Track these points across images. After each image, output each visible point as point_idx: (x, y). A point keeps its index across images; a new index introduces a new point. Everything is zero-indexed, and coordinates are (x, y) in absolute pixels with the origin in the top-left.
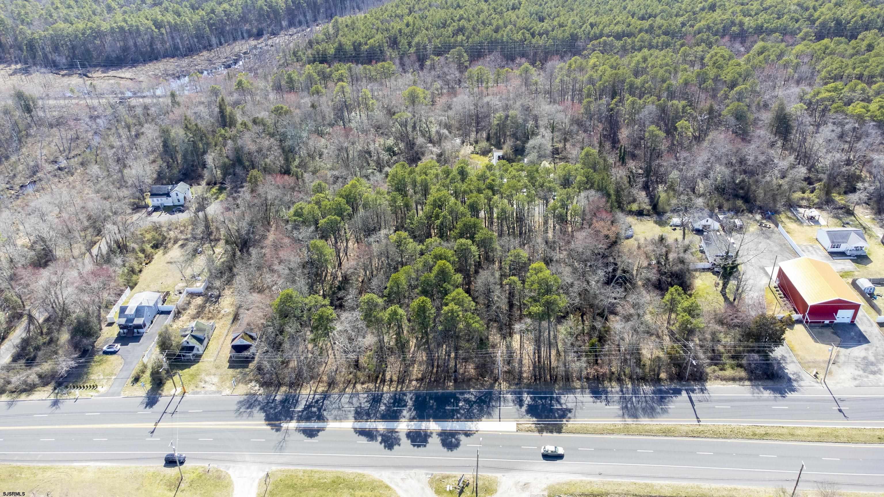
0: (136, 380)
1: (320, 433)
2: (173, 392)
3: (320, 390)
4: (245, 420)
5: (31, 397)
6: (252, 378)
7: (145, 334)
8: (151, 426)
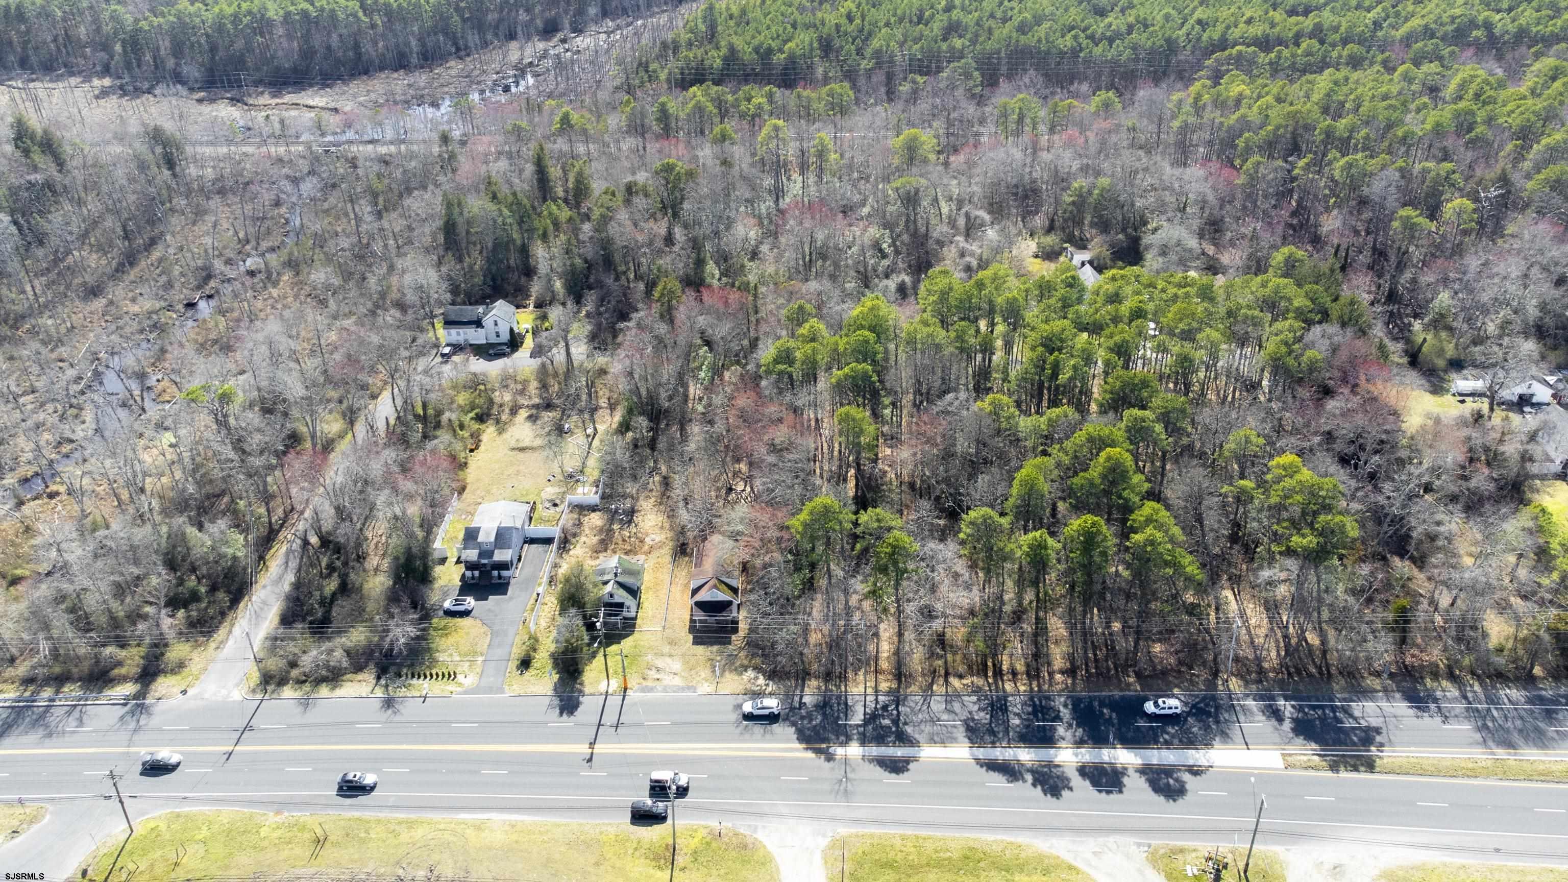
0: (525, 664)
1: (911, 766)
2: (603, 687)
3: (884, 686)
4: (757, 741)
5: (339, 692)
6: (746, 662)
7: (512, 581)
8: (585, 749)
